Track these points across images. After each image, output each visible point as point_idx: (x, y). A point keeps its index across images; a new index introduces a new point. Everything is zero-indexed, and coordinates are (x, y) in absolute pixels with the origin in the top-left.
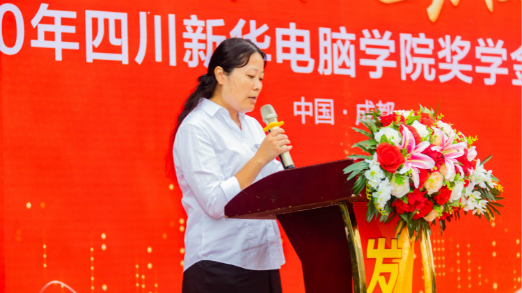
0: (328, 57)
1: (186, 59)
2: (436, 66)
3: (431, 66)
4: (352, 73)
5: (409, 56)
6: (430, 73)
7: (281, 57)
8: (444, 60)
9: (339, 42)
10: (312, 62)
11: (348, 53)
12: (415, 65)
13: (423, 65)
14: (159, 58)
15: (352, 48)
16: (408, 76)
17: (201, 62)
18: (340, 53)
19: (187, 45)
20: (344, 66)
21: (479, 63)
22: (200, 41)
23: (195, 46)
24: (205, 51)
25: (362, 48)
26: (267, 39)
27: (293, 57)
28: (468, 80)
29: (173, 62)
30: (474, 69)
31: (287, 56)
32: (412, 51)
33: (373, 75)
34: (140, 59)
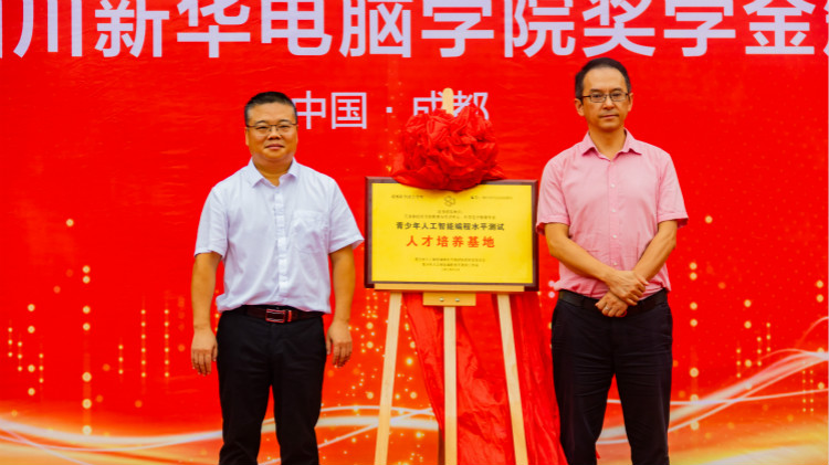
0: (360, 30)
1: (100, 46)
2: (577, 33)
3: (565, 34)
4: (405, 51)
5: (521, 20)
6: (564, 44)
7: (268, 35)
8: (595, 22)
9: (382, 8)
10: (327, 40)
11: (399, 23)
12: (533, 34)
13: (549, 33)
14: (53, 46)
15: (407, 14)
16: (518, 51)
17: (125, 50)
18: (382, 23)
19: (101, 27)
20: (389, 41)
21: (672, 23)
22: (124, 20)
23: (116, 27)
24: (133, 35)
25: (427, 12)
26: (245, 11)
27: (292, 34)
28: (649, 51)
29: (77, 50)
30: (659, 33)
31: (280, 33)
32: (528, 13)
33: (446, 53)
34: (21, 50)
